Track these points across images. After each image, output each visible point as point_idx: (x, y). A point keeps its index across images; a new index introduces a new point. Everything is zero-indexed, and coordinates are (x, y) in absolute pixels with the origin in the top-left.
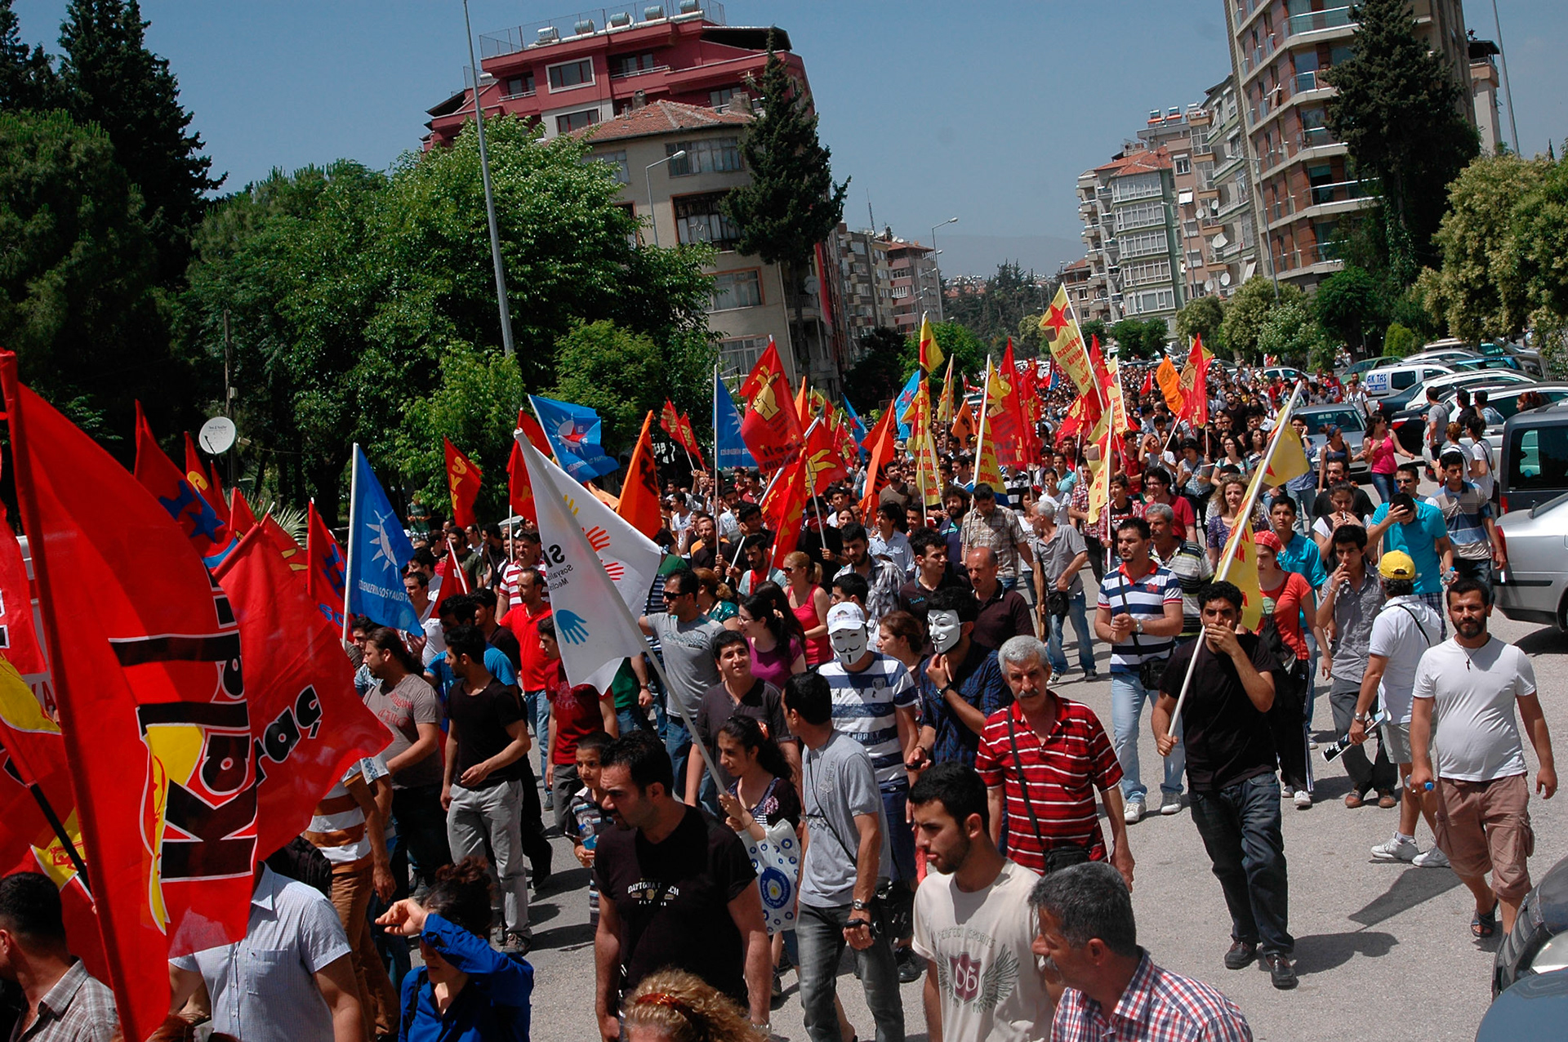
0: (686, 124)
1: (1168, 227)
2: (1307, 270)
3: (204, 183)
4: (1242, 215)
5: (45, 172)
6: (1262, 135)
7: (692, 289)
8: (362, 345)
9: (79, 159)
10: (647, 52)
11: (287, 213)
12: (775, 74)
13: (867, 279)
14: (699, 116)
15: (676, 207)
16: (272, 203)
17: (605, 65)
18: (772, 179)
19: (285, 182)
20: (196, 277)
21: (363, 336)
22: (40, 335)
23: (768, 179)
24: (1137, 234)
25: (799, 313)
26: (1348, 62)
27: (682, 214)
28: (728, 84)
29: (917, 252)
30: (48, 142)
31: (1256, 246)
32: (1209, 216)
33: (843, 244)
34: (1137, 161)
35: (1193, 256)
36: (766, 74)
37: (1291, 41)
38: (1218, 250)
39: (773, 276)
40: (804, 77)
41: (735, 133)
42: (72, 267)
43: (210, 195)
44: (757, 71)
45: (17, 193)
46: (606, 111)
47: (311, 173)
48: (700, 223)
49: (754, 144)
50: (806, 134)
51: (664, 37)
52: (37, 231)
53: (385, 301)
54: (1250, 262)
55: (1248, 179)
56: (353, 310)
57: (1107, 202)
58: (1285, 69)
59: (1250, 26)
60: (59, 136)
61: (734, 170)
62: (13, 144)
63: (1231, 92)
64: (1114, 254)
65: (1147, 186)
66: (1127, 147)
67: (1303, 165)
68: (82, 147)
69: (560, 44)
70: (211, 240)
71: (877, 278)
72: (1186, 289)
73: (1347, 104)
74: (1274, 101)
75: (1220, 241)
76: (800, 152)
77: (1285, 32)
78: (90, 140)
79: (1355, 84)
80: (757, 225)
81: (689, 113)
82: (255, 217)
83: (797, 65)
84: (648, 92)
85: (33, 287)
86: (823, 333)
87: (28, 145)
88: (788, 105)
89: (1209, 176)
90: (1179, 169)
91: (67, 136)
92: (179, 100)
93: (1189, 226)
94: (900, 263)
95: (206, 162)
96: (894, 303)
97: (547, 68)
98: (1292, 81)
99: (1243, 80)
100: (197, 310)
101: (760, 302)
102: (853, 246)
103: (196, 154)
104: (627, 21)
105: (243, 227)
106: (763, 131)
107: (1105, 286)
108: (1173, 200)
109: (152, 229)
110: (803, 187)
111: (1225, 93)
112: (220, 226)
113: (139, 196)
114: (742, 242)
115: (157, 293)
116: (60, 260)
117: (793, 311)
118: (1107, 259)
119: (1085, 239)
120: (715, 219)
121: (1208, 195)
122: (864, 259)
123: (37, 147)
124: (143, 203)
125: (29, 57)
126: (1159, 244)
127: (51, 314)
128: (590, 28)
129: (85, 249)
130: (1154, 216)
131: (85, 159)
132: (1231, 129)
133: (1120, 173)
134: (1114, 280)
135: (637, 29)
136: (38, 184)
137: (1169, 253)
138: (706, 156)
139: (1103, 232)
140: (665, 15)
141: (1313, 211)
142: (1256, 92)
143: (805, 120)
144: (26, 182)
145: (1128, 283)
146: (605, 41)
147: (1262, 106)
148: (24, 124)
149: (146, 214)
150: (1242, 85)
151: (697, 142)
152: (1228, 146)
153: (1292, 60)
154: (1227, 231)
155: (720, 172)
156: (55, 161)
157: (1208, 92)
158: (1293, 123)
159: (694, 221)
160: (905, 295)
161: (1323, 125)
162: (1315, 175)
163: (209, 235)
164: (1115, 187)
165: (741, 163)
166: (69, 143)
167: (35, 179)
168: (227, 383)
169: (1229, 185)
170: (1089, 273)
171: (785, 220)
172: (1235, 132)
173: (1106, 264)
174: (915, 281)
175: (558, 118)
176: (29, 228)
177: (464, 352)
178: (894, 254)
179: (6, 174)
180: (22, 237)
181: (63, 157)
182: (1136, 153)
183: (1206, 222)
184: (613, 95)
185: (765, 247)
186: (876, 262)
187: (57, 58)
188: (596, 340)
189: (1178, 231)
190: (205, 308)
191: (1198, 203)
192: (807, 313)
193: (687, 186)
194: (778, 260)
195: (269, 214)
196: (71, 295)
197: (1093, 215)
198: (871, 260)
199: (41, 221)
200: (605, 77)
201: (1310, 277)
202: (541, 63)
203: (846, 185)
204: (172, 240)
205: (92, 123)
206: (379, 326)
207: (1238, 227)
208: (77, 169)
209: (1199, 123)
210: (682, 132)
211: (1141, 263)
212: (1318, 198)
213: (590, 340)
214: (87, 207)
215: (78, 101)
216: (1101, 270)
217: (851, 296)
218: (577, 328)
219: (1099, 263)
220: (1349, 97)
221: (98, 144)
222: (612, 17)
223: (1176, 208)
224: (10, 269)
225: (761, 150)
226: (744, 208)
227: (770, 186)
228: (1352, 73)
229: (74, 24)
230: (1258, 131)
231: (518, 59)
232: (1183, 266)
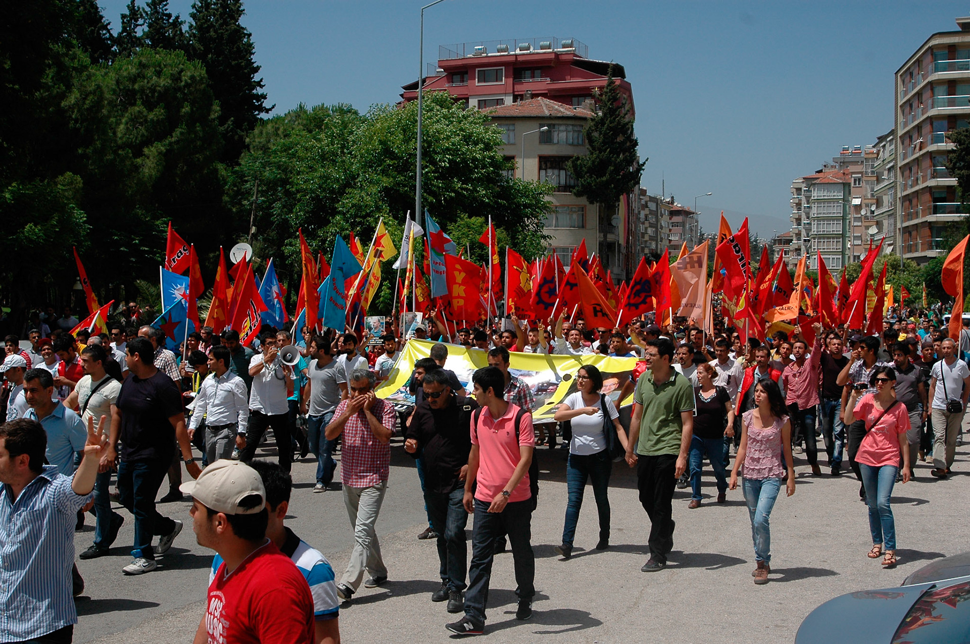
0: (554, 113)
1: (844, 219)
2: (923, 254)
3: (261, 109)
4: (889, 216)
5: (164, 85)
6: (908, 167)
7: (538, 207)
8: (334, 212)
9: (186, 81)
10: (538, 68)
11: (304, 130)
12: (611, 90)
13: (654, 226)
14: (562, 110)
15: (540, 162)
16: (296, 123)
17: (511, 72)
18: (600, 153)
19: (305, 112)
20: (245, 161)
21: (336, 208)
22: (146, 179)
23: (597, 152)
24: (824, 220)
25: (605, 236)
26: (964, 129)
27: (544, 167)
28: (583, 93)
29: (686, 213)
30: (170, 68)
31: (895, 236)
32: (869, 214)
33: (643, 202)
34: (830, 176)
35: (856, 238)
36: (605, 90)
37: (932, 112)
38: (872, 235)
39: (593, 211)
40: (630, 96)
41: (582, 123)
42: (172, 143)
43: (263, 116)
44: (601, 88)
45: (147, 96)
46: (509, 100)
47: (322, 108)
48: (553, 174)
49: (592, 130)
50: (626, 130)
51: (549, 61)
52: (155, 119)
53: (352, 187)
54: (889, 245)
55: (896, 193)
56: (332, 191)
57: (808, 199)
58: (926, 129)
59: (909, 100)
60: (177, 65)
61: (578, 145)
62: (149, 67)
63: (892, 139)
64: (808, 230)
65: (834, 192)
66: (825, 166)
67: (930, 189)
68: (189, 74)
69: (487, 57)
70: (257, 140)
71: (661, 225)
72: (849, 257)
73: (960, 154)
74: (918, 148)
75: (873, 230)
76: (620, 138)
77: (930, 106)
78: (195, 71)
79: (967, 142)
80: (587, 179)
81: (556, 107)
82: (285, 130)
83: (627, 88)
84: (534, 92)
85: (146, 150)
86: (619, 251)
87: (158, 68)
88: (616, 110)
89: (872, 190)
90: (855, 183)
91: (181, 66)
92: (254, 58)
93: (856, 219)
94: (676, 219)
95: (264, 97)
96: (670, 242)
97: (477, 70)
98: (930, 136)
99: (900, 132)
100: (241, 179)
101: (583, 226)
102: (650, 204)
103: (259, 91)
104: (528, 49)
105: (277, 135)
106: (599, 123)
107: (800, 250)
108: (849, 202)
109: (225, 130)
110: (618, 160)
111: (888, 140)
112: (264, 132)
113: (218, 108)
114: (576, 188)
115: (220, 167)
116: (166, 138)
117: (602, 235)
118: (804, 233)
119: (792, 219)
120: (563, 173)
121: (870, 201)
122: (655, 213)
123: (162, 70)
124: (220, 112)
125: (171, 21)
126: (836, 228)
127: (155, 167)
128: (506, 50)
129: (182, 133)
130: (836, 211)
131: (189, 81)
132: (889, 162)
133: (818, 181)
134: (806, 246)
135: (533, 54)
136: (160, 92)
137: (842, 234)
138: (563, 135)
139: (804, 216)
140: (552, 48)
141: (932, 218)
142: (907, 141)
143: (627, 120)
144: (153, 90)
145: (814, 249)
146: (513, 59)
147: (910, 150)
148: (157, 56)
149: (222, 120)
150: (899, 135)
151: (561, 125)
152: (886, 173)
153: (932, 124)
154: (879, 224)
155: (570, 145)
156: (173, 80)
157: (879, 138)
158: (927, 163)
159: (550, 172)
160: (677, 238)
161: (945, 166)
162: (937, 196)
163: (255, 138)
164: (814, 190)
165: (583, 141)
166: (182, 71)
167: (158, 88)
168: (251, 223)
169: (884, 197)
170: (792, 240)
171: (604, 179)
172: (891, 164)
173: (802, 236)
174: (684, 230)
175: (479, 101)
176: (151, 116)
177: (390, 222)
178: (674, 213)
179: (142, 83)
180: (146, 121)
181: (177, 78)
182: (831, 171)
183: (866, 217)
184: (514, 91)
185: (591, 193)
186: (662, 216)
187: (187, 23)
188: (473, 228)
189: (850, 222)
190: (246, 178)
191: (864, 205)
192: (610, 237)
193: (549, 150)
194: (597, 202)
195: (293, 129)
196: (168, 158)
197: (799, 205)
198: (659, 215)
199: (157, 114)
200: (511, 80)
201: (925, 259)
202: (474, 67)
203: (645, 163)
204: (236, 137)
205: (197, 61)
206: (346, 203)
207: (885, 223)
208: (185, 86)
209: (870, 156)
210: (550, 118)
211: (824, 238)
212: (936, 210)
213: (469, 227)
214: (186, 109)
215: (194, 49)
216: (799, 239)
217: (643, 235)
218: (462, 219)
219: (798, 235)
220: (962, 150)
221: (198, 74)
222: (520, 45)
223: (849, 207)
224: (136, 138)
225: (596, 134)
226: (581, 168)
227: (598, 157)
228: (966, 136)
229: (200, 5)
230: (905, 165)
231: (460, 63)
232: (850, 243)
